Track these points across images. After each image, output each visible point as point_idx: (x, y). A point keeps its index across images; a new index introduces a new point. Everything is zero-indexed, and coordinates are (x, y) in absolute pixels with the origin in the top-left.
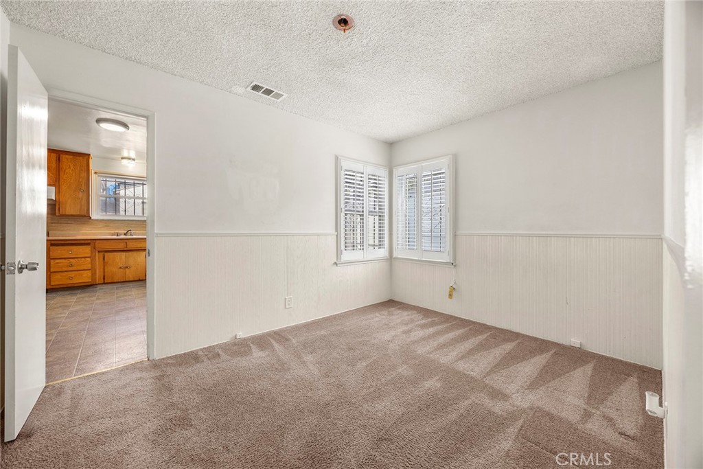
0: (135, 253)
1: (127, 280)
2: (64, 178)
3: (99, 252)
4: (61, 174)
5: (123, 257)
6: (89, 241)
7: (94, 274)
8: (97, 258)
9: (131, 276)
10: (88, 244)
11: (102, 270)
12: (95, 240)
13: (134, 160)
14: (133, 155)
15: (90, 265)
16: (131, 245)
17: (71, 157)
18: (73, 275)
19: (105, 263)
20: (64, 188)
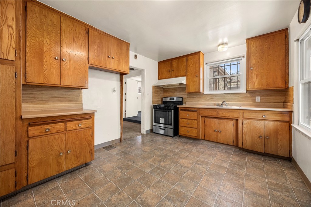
0: (224, 121)
1: (219, 142)
2: (189, 70)
3: (201, 116)
4: (188, 68)
5: (217, 123)
6: (197, 109)
7: (199, 132)
8: (201, 121)
9: (221, 139)
10: (196, 111)
11: (203, 130)
12: (200, 108)
13: (226, 44)
14: (226, 40)
15: (196, 125)
16: (222, 114)
17: (192, 56)
18: (189, 130)
19: (205, 126)
20: (189, 76)
